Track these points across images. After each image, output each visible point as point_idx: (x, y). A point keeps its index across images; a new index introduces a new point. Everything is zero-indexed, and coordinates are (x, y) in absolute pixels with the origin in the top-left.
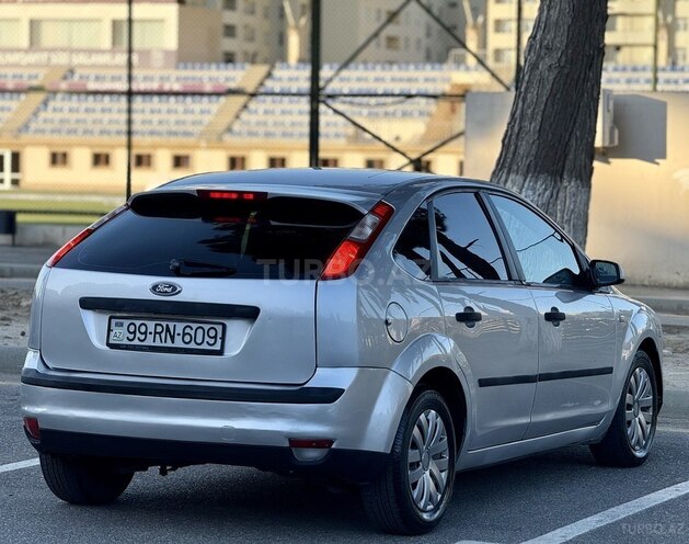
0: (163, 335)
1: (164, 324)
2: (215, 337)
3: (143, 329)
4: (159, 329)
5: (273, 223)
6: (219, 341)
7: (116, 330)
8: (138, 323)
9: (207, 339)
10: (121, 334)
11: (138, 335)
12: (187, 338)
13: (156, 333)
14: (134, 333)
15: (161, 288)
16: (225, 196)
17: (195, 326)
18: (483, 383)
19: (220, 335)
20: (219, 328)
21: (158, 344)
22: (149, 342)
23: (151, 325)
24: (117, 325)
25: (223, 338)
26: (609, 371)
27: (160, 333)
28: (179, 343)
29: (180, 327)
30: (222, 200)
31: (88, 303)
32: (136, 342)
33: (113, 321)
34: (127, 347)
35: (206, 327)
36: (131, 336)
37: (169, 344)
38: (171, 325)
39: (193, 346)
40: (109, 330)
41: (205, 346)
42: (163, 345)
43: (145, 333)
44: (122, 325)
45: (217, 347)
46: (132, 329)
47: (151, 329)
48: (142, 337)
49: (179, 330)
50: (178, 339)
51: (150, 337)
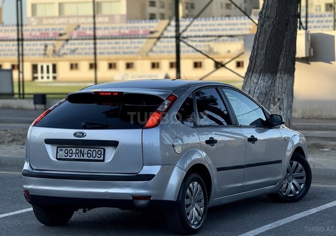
1: (80, 149)
2: (101, 154)
3: (71, 152)
4: (78, 152)
5: (126, 105)
6: (102, 156)
7: (60, 152)
8: (69, 149)
9: (97, 155)
10: (62, 154)
11: (69, 154)
12: (89, 155)
13: (76, 153)
14: (67, 153)
15: (78, 134)
16: (106, 94)
17: (92, 150)
18: (219, 169)
19: (103, 153)
20: (102, 150)
21: (77, 158)
22: (74, 157)
23: (74, 150)
24: (60, 150)
25: (104, 155)
26: (280, 161)
27: (78, 153)
28: (86, 157)
29: (86, 150)
30: (104, 96)
31: (48, 141)
32: (68, 157)
34: (65, 160)
35: (97, 150)
36: (66, 155)
37: (82, 158)
38: (82, 150)
39: (92, 158)
40: (57, 152)
41: (96, 158)
42: (79, 158)
43: (72, 153)
44: (62, 150)
45: (102, 158)
46: (66, 152)
47: (74, 151)
48: (71, 155)
49: (86, 152)
50: (85, 155)
51: (74, 155)
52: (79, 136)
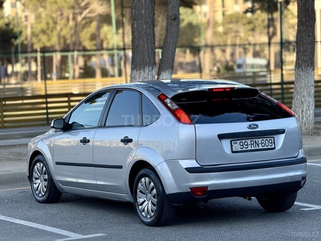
0: (254, 144)
1: (254, 140)
2: (272, 143)
4: (252, 143)
7: (234, 146)
8: (243, 141)
9: (269, 144)
10: (237, 146)
11: (244, 146)
12: (263, 145)
14: (243, 145)
15: (252, 126)
17: (265, 139)
20: (272, 139)
21: (253, 148)
22: (250, 148)
23: (249, 141)
25: (274, 143)
27: (253, 144)
28: (261, 147)
29: (260, 140)
31: (221, 137)
32: (244, 149)
33: (233, 142)
34: (242, 152)
35: (268, 139)
36: (242, 147)
37: (257, 148)
38: (257, 140)
39: (265, 147)
40: (232, 146)
41: (269, 147)
42: (255, 148)
43: (247, 145)
44: (237, 143)
45: (273, 146)
46: (241, 144)
47: (249, 143)
48: (246, 147)
49: (260, 142)
50: (260, 145)
51: (250, 146)
52: (254, 128)
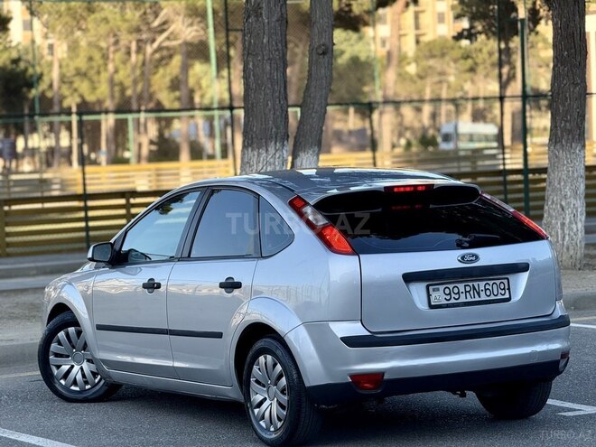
0: (472, 293)
1: (471, 284)
2: (504, 289)
3: (456, 290)
4: (468, 289)
6: (507, 291)
7: (434, 295)
8: (451, 286)
9: (500, 291)
10: (439, 297)
11: (453, 295)
12: (488, 293)
13: (466, 292)
14: (450, 294)
15: (467, 259)
17: (491, 282)
19: (507, 287)
20: (505, 281)
21: (469, 299)
22: (462, 299)
23: (461, 287)
24: (434, 290)
25: (509, 289)
27: (469, 292)
28: (483, 297)
29: (482, 284)
31: (409, 278)
32: (453, 301)
33: (431, 288)
34: (448, 306)
35: (498, 282)
36: (448, 298)
37: (477, 299)
38: (476, 284)
39: (492, 297)
40: (429, 295)
41: (500, 297)
42: (474, 300)
43: (458, 293)
44: (438, 290)
45: (507, 296)
46: (447, 291)
47: (462, 289)
48: (457, 297)
49: (482, 288)
50: (482, 294)
51: (463, 296)
52: (471, 261)
